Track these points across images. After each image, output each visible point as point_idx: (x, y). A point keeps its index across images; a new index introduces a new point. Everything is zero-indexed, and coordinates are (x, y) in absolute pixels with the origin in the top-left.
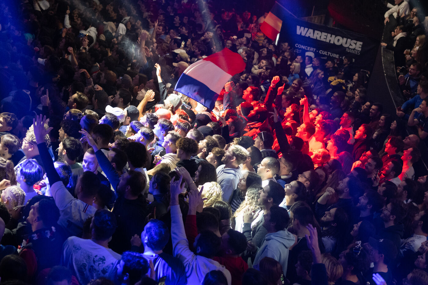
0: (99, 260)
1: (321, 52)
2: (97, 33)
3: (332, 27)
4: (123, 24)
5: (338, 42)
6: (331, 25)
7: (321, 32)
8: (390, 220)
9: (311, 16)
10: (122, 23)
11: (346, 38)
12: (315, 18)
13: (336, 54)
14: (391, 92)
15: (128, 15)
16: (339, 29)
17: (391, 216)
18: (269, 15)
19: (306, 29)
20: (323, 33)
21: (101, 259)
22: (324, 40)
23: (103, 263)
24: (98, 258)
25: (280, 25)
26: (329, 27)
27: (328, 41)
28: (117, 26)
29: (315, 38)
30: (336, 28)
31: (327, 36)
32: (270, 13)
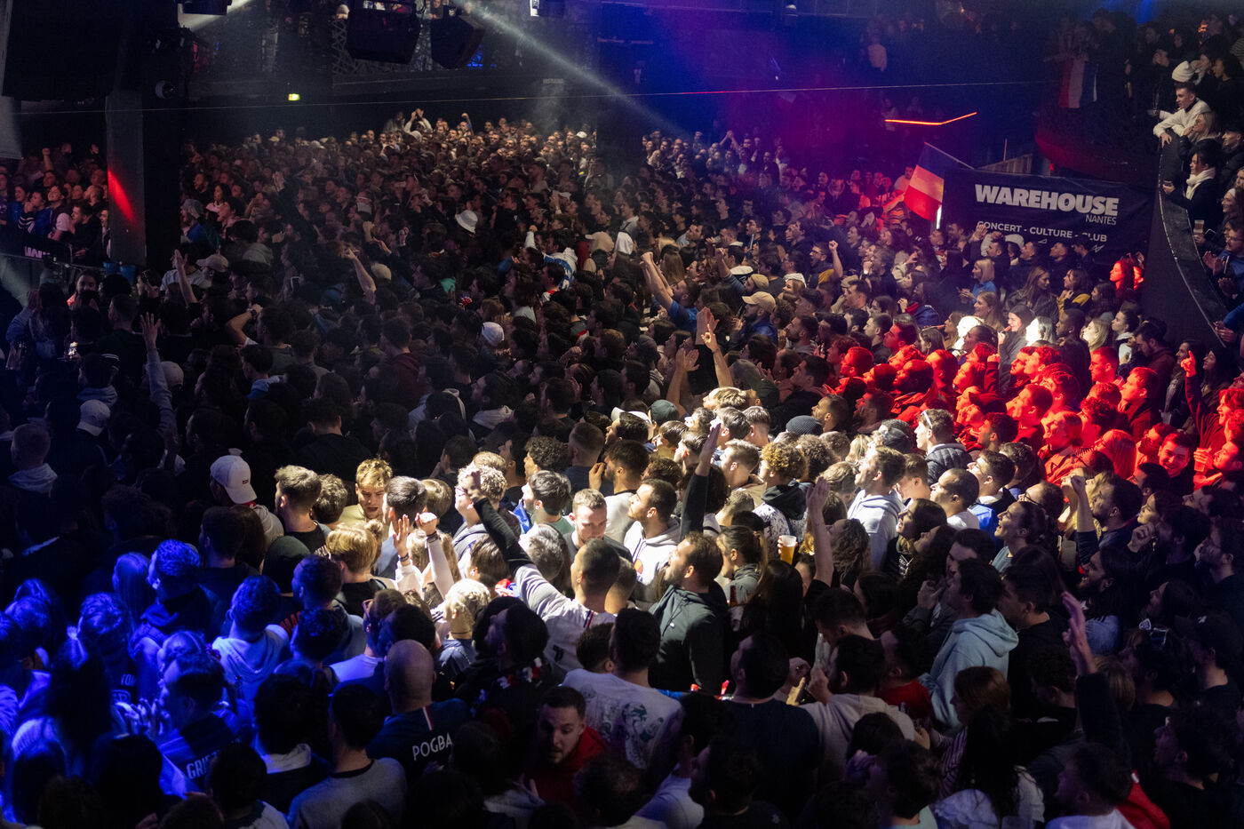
0: (634, 713)
1: (1033, 230)
2: (577, 259)
3: (1049, 176)
4: (626, 232)
5: (1066, 205)
6: (1047, 172)
7: (1028, 189)
8: (1222, 564)
9: (1002, 160)
10: (624, 231)
11: (1080, 194)
12: (1012, 163)
13: (1067, 230)
14: (1193, 292)
15: (635, 214)
16: (1064, 178)
17: (1224, 556)
18: (915, 172)
19: (996, 189)
20: (1031, 191)
21: (636, 710)
22: (1037, 206)
23: (642, 719)
24: (631, 709)
25: (940, 188)
26: (1042, 176)
27: (1044, 206)
28: (615, 239)
29: (1018, 204)
30: (1058, 178)
31: (1041, 197)
32: (917, 167)
